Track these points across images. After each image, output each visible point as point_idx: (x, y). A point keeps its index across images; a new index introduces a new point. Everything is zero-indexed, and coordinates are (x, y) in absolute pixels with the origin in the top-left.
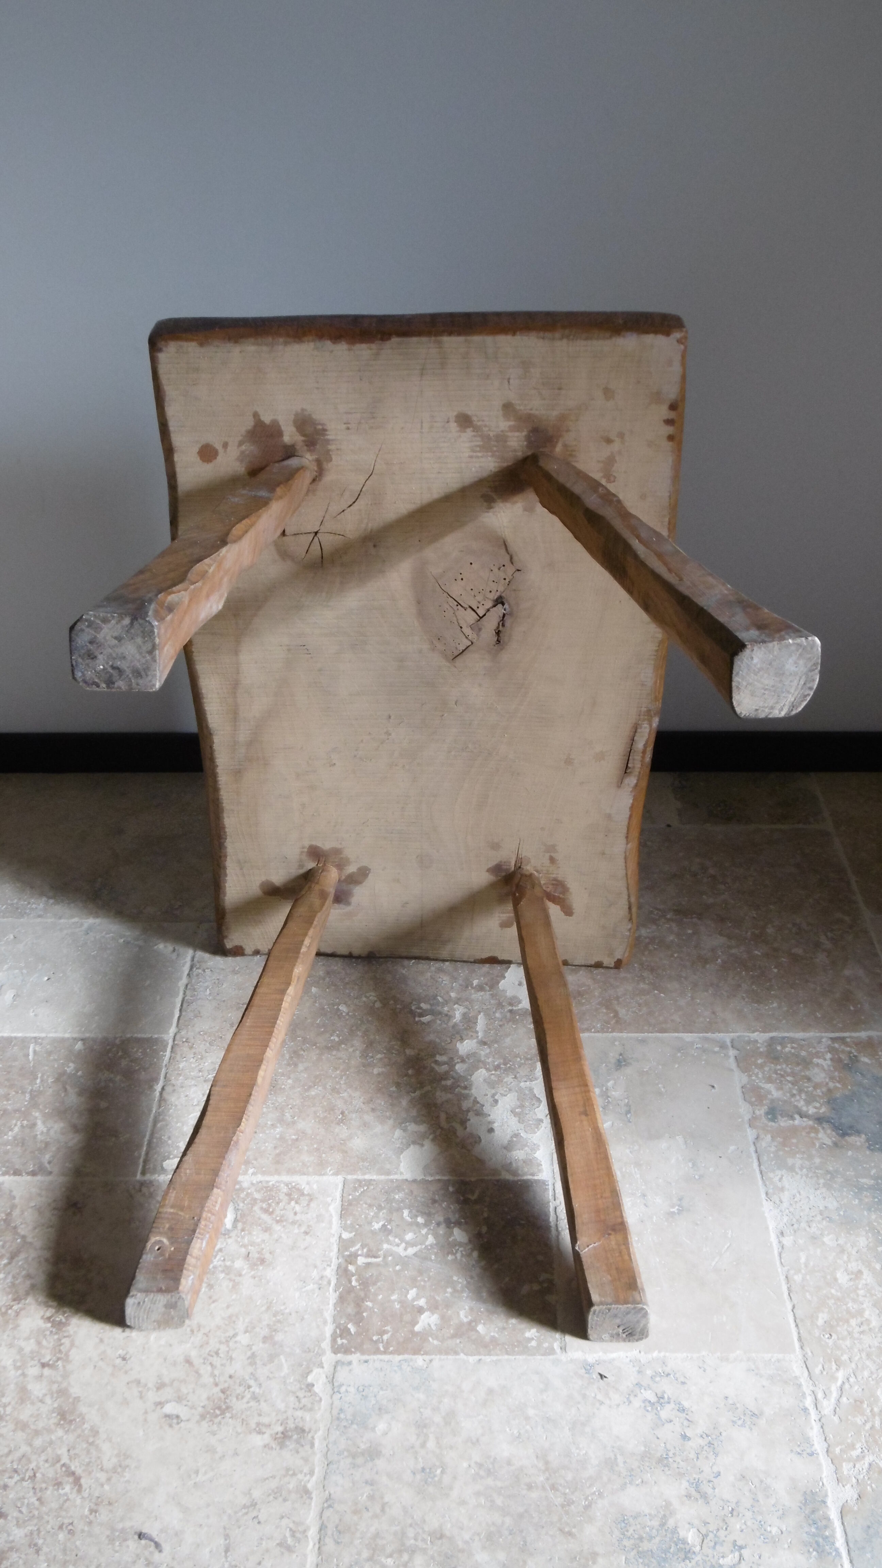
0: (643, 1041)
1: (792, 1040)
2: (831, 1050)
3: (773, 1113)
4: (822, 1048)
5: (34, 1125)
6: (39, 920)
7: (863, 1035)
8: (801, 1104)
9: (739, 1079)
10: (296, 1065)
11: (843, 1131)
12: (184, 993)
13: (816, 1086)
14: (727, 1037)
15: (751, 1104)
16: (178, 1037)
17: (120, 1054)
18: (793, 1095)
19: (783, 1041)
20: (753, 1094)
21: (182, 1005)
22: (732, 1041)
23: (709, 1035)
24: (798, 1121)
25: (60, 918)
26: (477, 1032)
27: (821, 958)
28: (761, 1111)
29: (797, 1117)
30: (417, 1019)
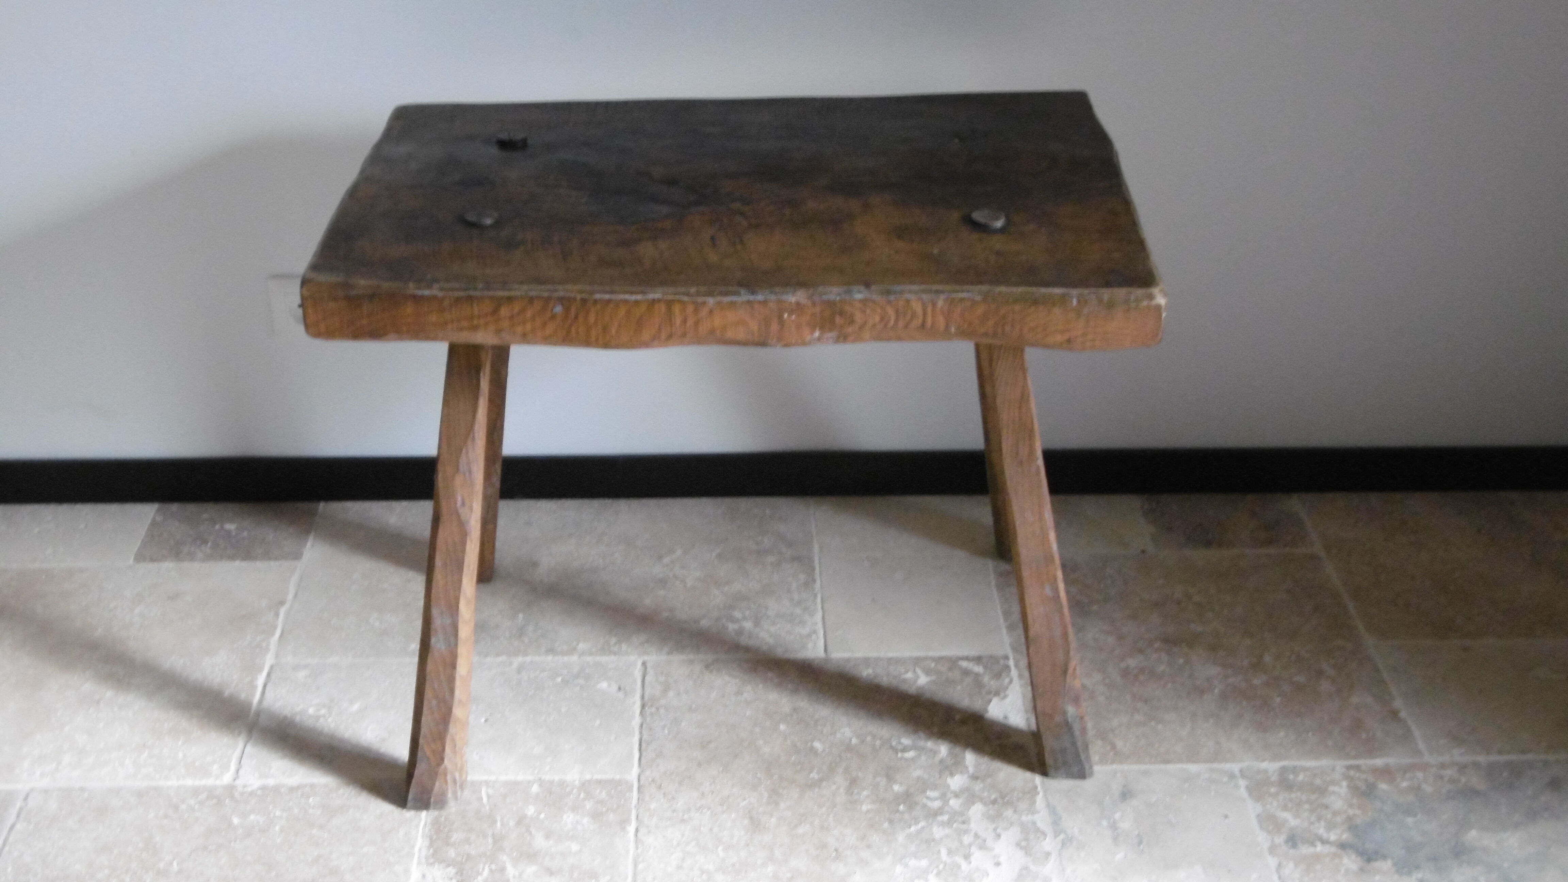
0: (1146, 773)
1: (1305, 769)
2: (1346, 777)
3: (1293, 840)
4: (1337, 776)
5: (503, 870)
7: (1379, 762)
8: (1322, 831)
9: (1253, 809)
10: (777, 804)
11: (1369, 857)
12: (641, 733)
13: (1335, 813)
14: (1235, 767)
15: (1269, 832)
16: (642, 778)
17: (582, 795)
18: (1312, 823)
19: (1295, 770)
20: (1269, 823)
21: (640, 745)
22: (1241, 771)
23: (1216, 765)
24: (1319, 848)
25: (486, 656)
26: (967, 767)
27: (1325, 686)
28: (1280, 839)
29: (1319, 844)
30: (900, 755)
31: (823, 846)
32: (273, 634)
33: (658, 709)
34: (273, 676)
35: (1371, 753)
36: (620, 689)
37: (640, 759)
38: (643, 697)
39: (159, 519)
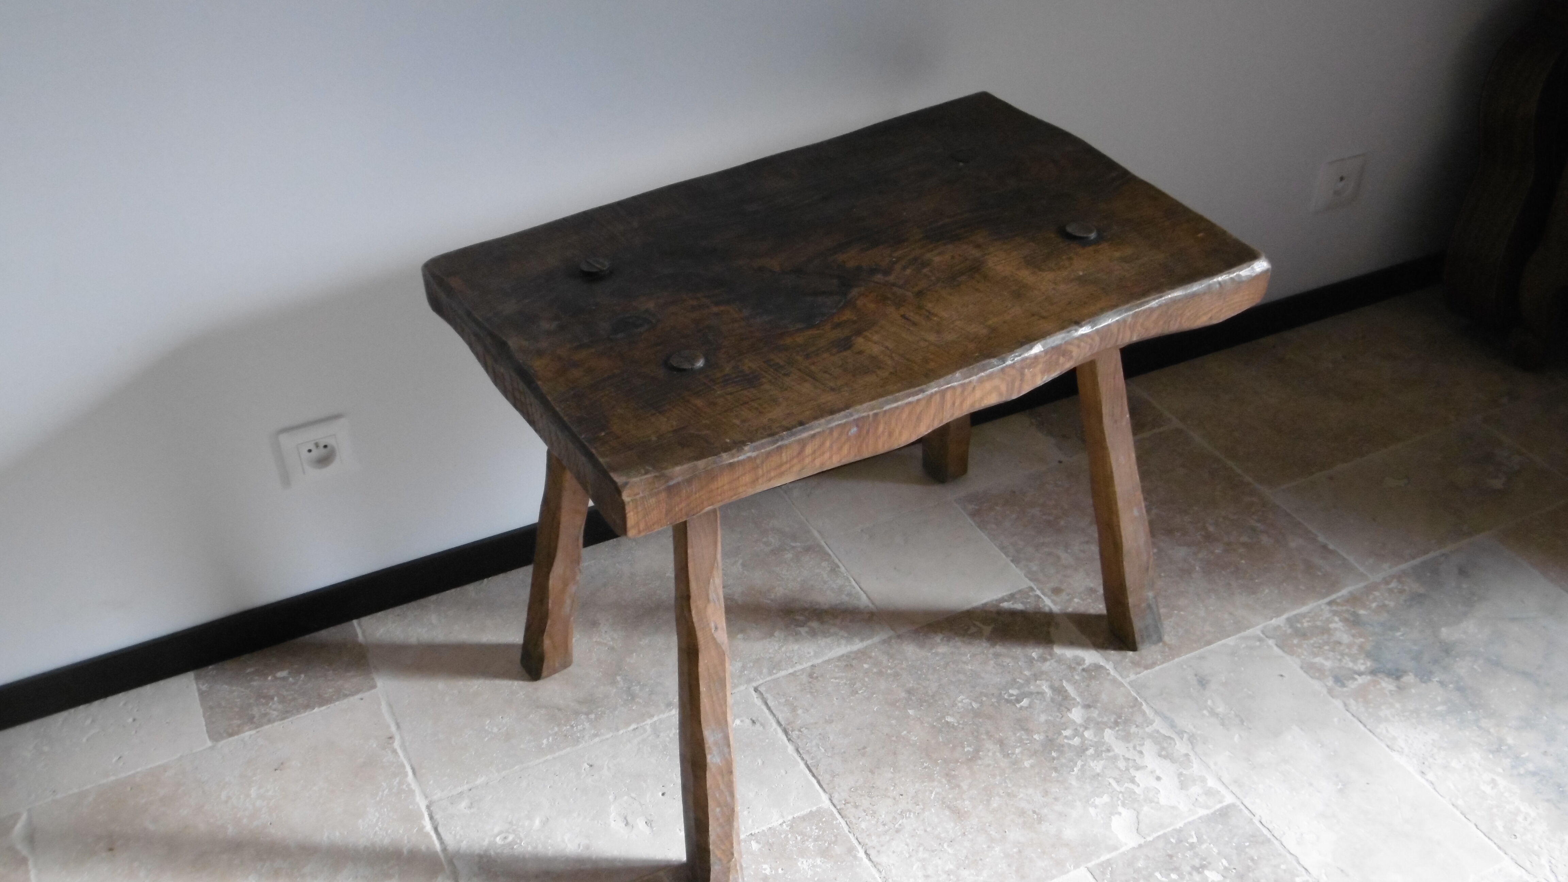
0: (1202, 658)
1: (1304, 615)
2: (1335, 613)
3: (1339, 680)
4: (1327, 614)
6: (597, 739)
7: (1344, 592)
8: (1351, 665)
9: (1294, 663)
10: (959, 786)
11: (1396, 674)
12: (803, 759)
13: (1349, 646)
14: (1256, 631)
15: (1319, 679)
16: (835, 802)
17: (799, 838)
18: (1340, 660)
19: (1298, 618)
20: (1310, 669)
21: (810, 771)
22: (1263, 632)
23: (1243, 634)
24: (1361, 680)
25: (618, 730)
26: (1074, 699)
27: (1265, 539)
28: (1330, 682)
29: (1356, 676)
30: (1018, 706)
31: (1022, 813)
32: (406, 775)
33: (800, 731)
34: (437, 817)
35: (1333, 586)
36: (754, 722)
37: (819, 782)
38: (779, 723)
39: (204, 688)
